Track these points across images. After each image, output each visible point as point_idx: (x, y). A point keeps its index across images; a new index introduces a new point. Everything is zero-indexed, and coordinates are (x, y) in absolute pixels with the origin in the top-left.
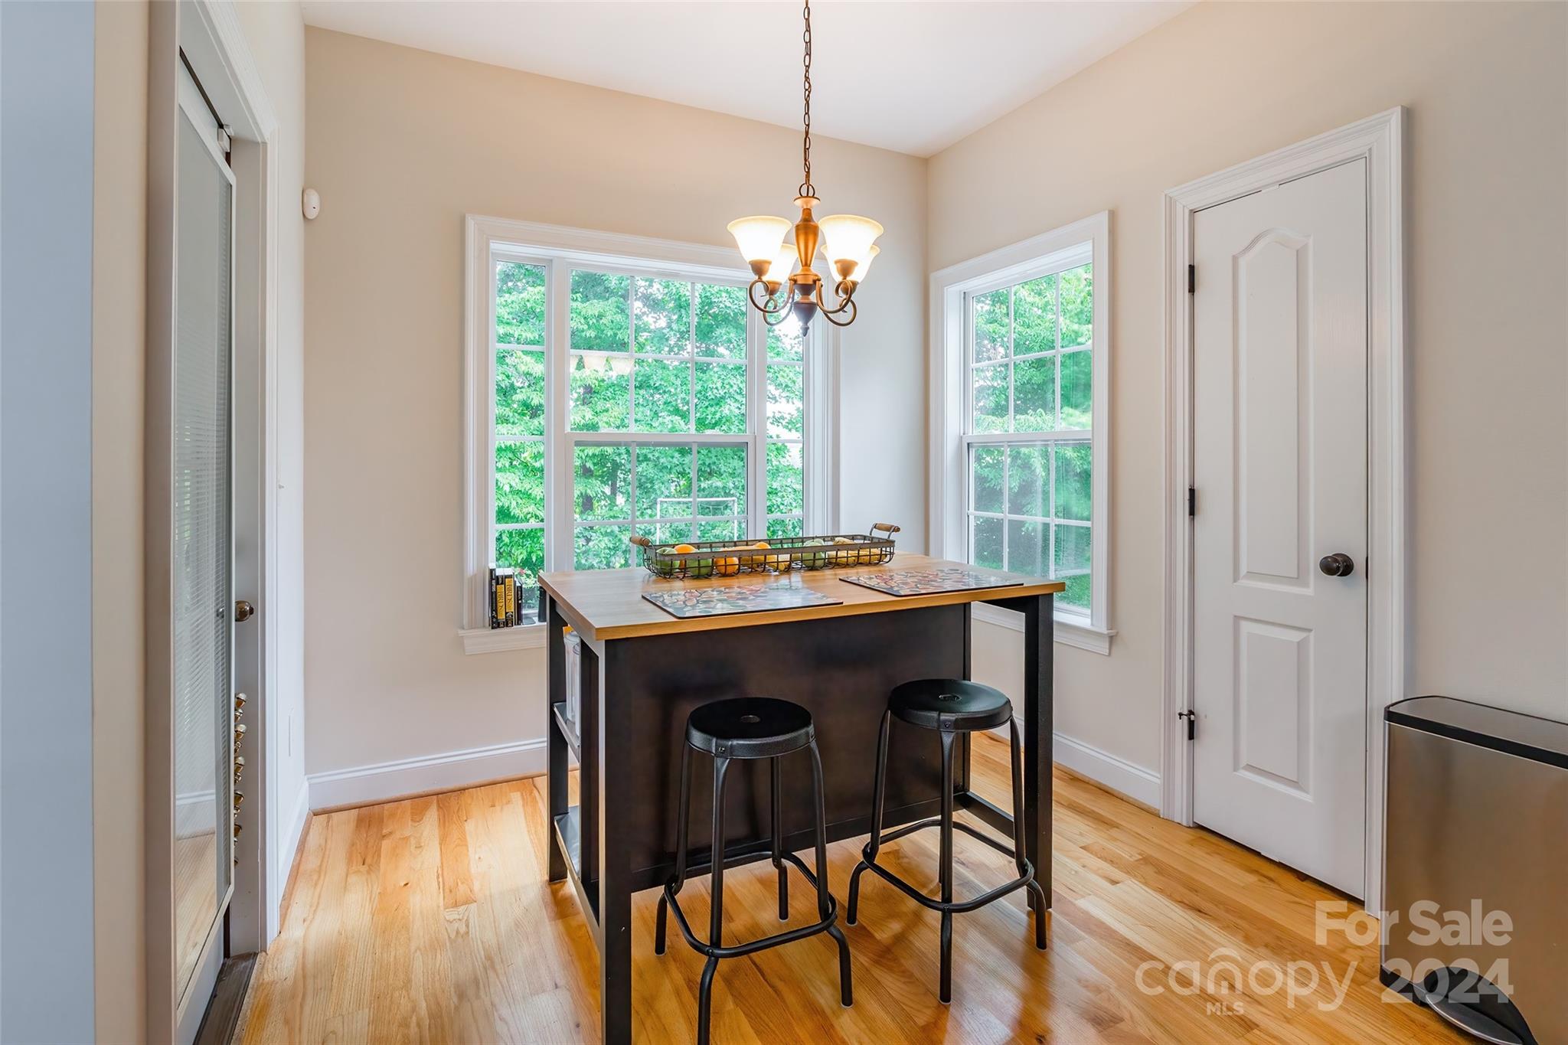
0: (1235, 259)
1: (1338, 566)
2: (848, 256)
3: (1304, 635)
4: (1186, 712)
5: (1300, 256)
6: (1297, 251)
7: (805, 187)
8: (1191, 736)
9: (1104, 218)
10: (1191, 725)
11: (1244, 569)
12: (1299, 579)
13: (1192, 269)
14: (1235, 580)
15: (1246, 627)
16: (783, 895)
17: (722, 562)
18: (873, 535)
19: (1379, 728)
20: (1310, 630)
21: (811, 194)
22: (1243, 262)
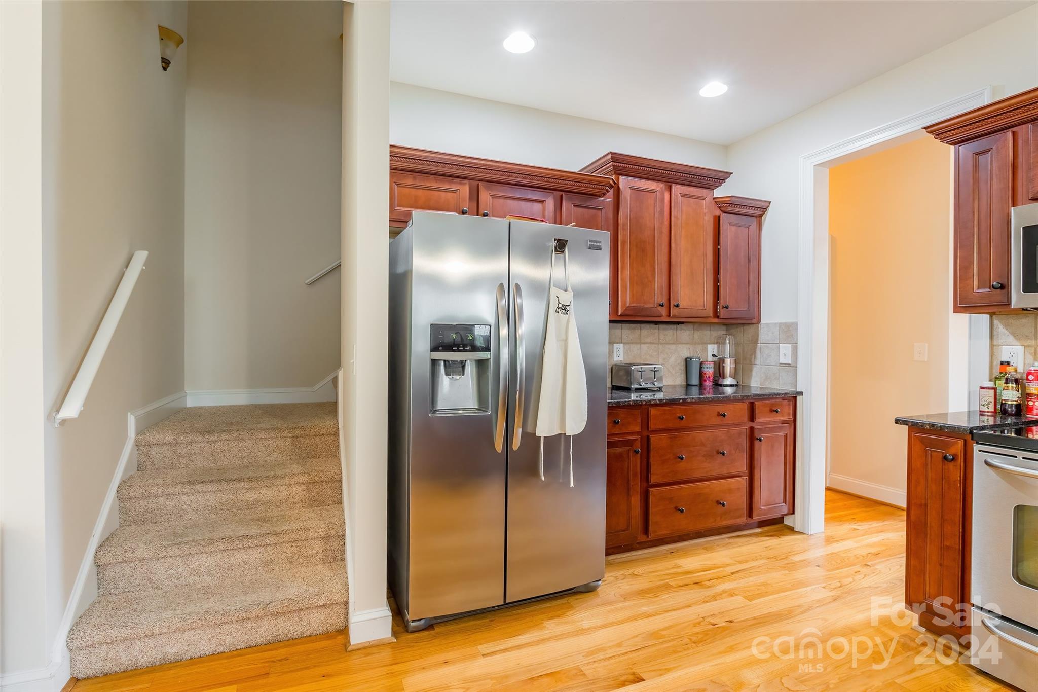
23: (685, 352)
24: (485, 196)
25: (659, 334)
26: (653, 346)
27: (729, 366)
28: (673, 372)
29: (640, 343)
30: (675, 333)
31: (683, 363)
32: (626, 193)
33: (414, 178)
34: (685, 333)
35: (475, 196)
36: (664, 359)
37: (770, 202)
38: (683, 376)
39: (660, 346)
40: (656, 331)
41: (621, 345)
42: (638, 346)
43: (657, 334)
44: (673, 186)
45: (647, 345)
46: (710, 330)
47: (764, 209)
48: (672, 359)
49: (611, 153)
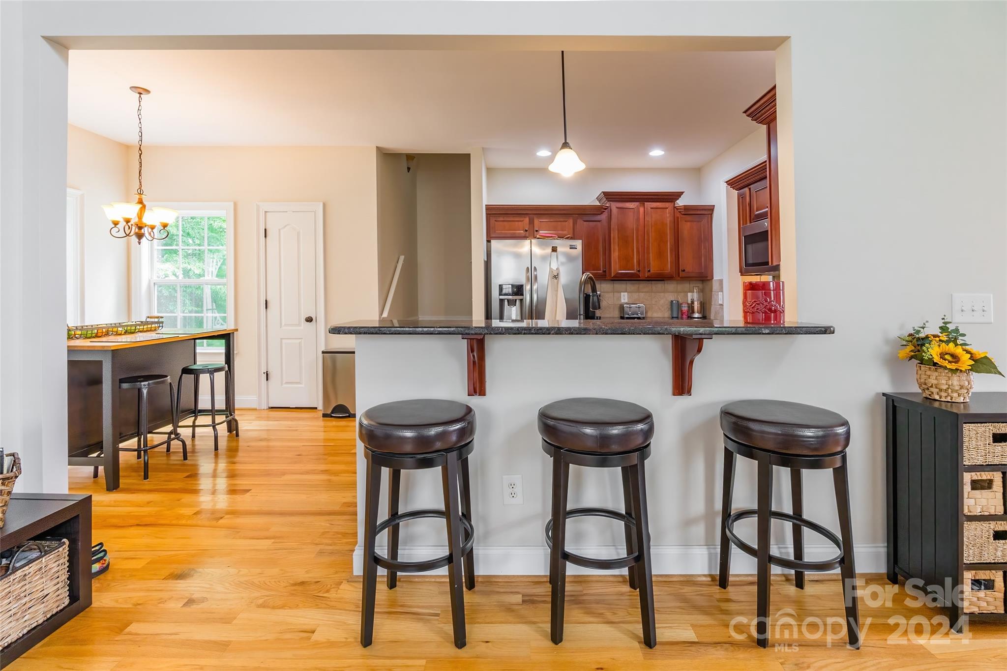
0: (279, 230)
1: (309, 320)
2: (165, 221)
3: (300, 340)
4: (265, 372)
5: (298, 234)
6: (298, 233)
7: (139, 190)
8: (267, 380)
9: (232, 204)
10: (267, 374)
11: (283, 324)
12: (299, 325)
13: (265, 230)
14: (281, 327)
15: (284, 341)
16: (145, 440)
17: (90, 332)
18: (147, 320)
19: (320, 355)
20: (302, 339)
21: (142, 193)
22: (282, 231)
23: (671, 297)
24: (536, 221)
25: (652, 287)
26: (648, 294)
27: (696, 306)
28: (663, 309)
29: (639, 292)
30: (663, 287)
31: (669, 304)
32: (615, 210)
33: (504, 218)
34: (671, 286)
35: (531, 222)
36: (656, 301)
37: (714, 206)
38: (670, 312)
39: (653, 294)
40: (650, 285)
41: (626, 293)
42: (638, 294)
43: (650, 287)
44: (646, 203)
45: (644, 293)
46: (690, 284)
47: (713, 210)
48: (662, 302)
49: (603, 192)
